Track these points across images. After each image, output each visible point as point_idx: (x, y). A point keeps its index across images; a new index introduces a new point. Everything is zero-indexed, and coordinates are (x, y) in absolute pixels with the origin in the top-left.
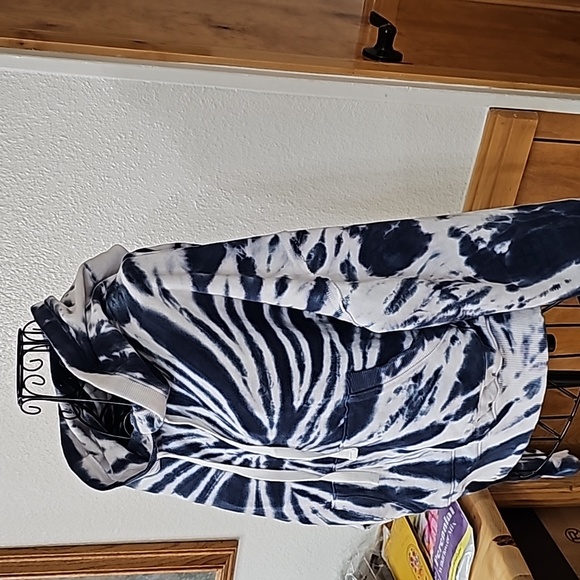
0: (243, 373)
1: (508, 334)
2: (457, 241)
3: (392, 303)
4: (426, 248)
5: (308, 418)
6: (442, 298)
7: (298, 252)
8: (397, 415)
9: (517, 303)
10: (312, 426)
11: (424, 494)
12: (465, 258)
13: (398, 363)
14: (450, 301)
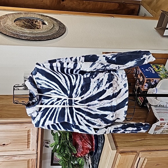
0: (61, 80)
1: (118, 75)
2: (105, 58)
3: (91, 66)
4: (98, 59)
5: (76, 88)
6: (101, 65)
7: (72, 60)
8: (95, 87)
9: (118, 67)
10: (77, 90)
11: (106, 115)
12: (106, 61)
13: (94, 76)
14: (103, 66)
